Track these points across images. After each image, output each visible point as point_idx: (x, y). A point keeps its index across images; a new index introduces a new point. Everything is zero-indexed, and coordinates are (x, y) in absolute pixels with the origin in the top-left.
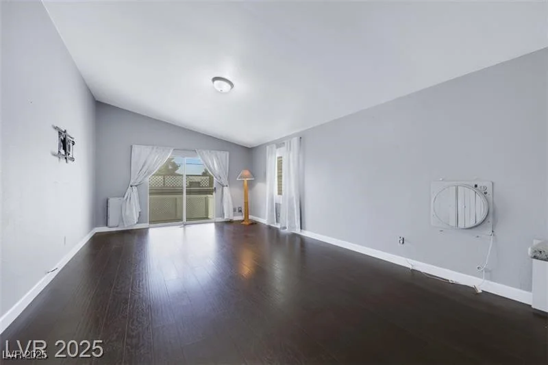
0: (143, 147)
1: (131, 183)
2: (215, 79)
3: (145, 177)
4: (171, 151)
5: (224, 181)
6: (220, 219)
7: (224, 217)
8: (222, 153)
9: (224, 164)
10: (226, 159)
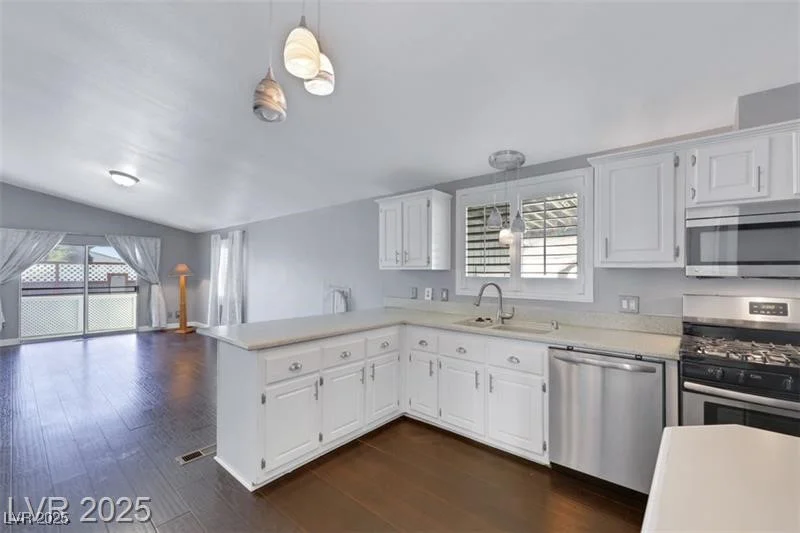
2: (113, 172)
4: (62, 236)
5: (153, 277)
6: (146, 328)
7: (151, 325)
8: (149, 240)
9: (153, 254)
10: (156, 248)
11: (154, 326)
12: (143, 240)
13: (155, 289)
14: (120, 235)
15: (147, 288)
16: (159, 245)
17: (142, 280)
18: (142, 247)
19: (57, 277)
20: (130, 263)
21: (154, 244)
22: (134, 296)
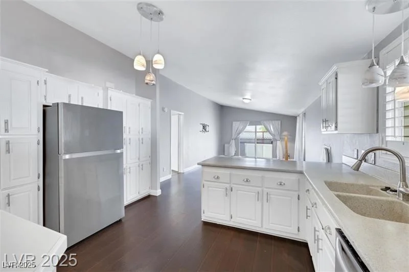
0: (236, 122)
1: (232, 138)
3: (238, 135)
4: (249, 122)
5: (277, 137)
7: (276, 158)
8: (275, 122)
9: (277, 127)
10: (279, 125)
13: (279, 143)
14: (265, 120)
15: (275, 142)
16: (280, 123)
17: (274, 139)
18: (273, 125)
19: (263, 137)
20: (269, 132)
21: (278, 123)
22: (271, 145)
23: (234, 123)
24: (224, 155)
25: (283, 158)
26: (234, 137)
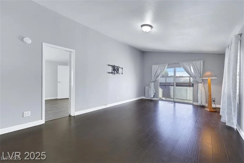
0: (156, 65)
1: (152, 81)
2: (142, 26)
3: (156, 78)
4: (167, 65)
5: (199, 80)
6: (196, 104)
8: (197, 62)
9: (199, 68)
10: (200, 65)
11: (199, 103)
12: (194, 62)
13: (200, 85)
14: (185, 62)
15: (197, 85)
16: (202, 64)
17: (194, 81)
18: (193, 66)
21: (199, 64)
22: (192, 88)
23: (153, 66)
24: (145, 96)
25: (206, 103)
26: (153, 79)
